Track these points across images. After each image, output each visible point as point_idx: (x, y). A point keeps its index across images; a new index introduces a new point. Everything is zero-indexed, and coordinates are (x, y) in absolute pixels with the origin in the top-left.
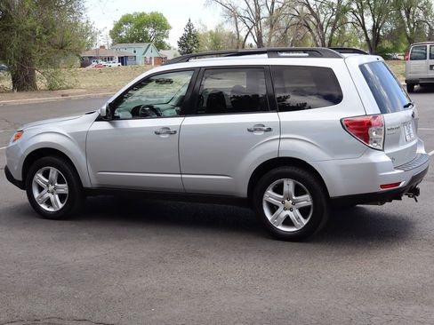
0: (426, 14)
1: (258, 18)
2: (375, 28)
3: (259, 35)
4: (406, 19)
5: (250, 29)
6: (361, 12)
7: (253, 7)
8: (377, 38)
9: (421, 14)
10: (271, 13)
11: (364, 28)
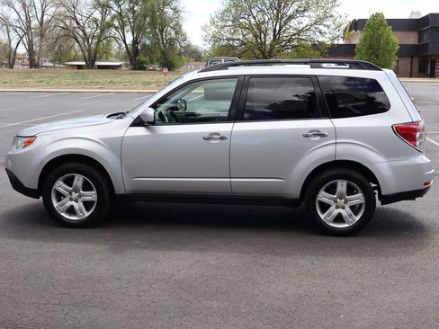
0: (177, 33)
1: (29, 28)
2: (135, 42)
3: (30, 43)
4: (160, 36)
5: (21, 38)
6: (123, 28)
7: (24, 18)
8: (136, 52)
9: (173, 33)
10: (41, 24)
11: (125, 42)
